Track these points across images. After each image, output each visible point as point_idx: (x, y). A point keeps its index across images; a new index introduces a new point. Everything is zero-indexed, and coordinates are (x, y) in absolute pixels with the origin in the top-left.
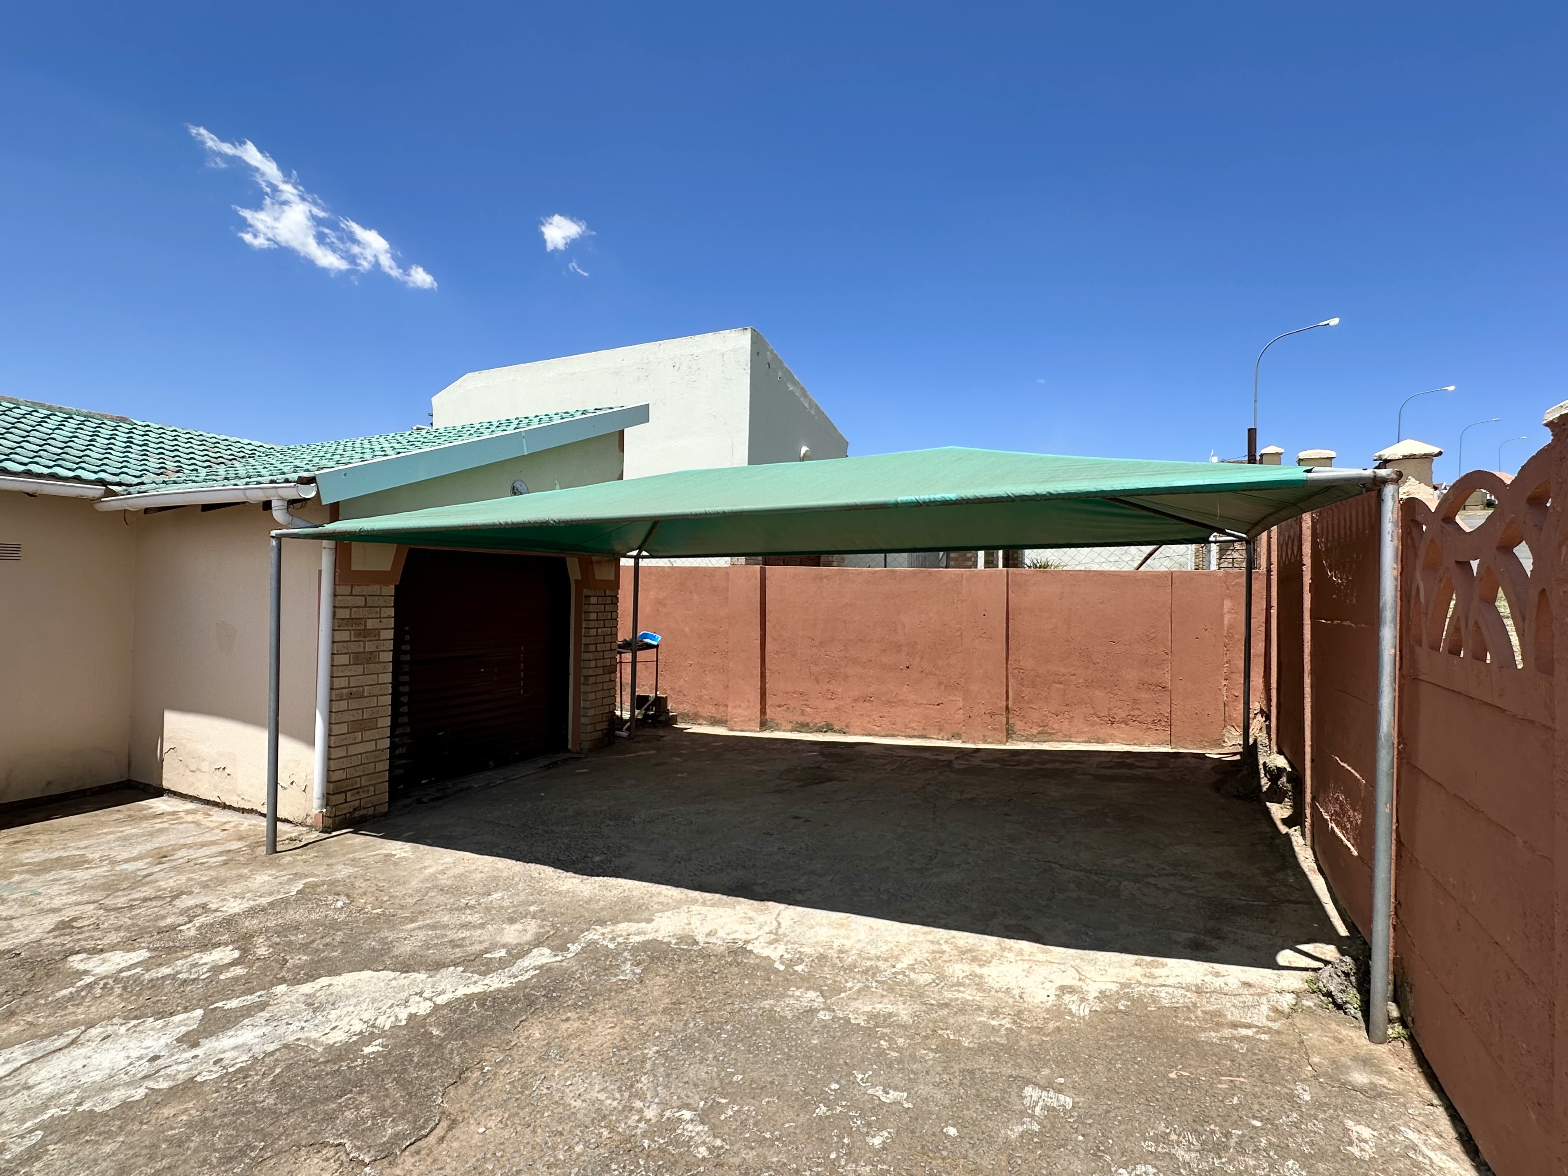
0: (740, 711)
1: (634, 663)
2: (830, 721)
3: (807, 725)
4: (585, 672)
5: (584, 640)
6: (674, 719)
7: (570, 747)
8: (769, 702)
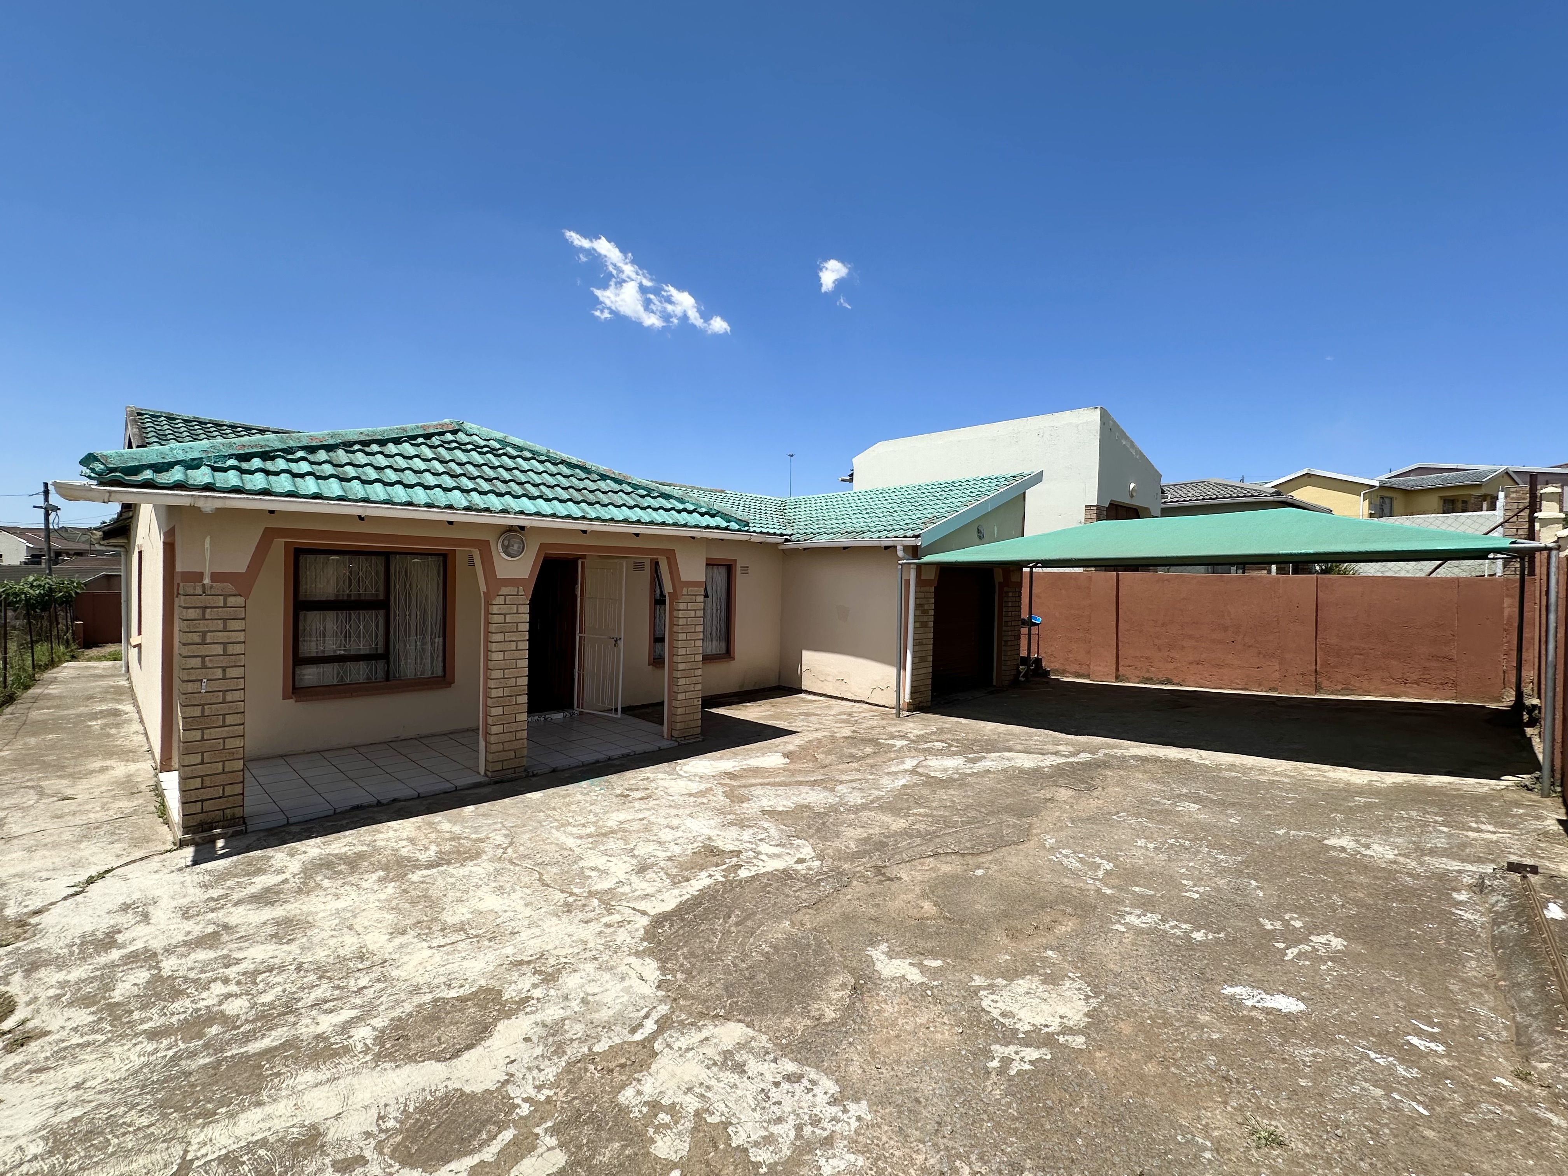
0: (1100, 668)
1: (1029, 634)
2: (1170, 677)
3: (1152, 679)
4: (1005, 638)
5: (1005, 619)
6: (1047, 673)
7: (994, 684)
8: (1121, 663)
